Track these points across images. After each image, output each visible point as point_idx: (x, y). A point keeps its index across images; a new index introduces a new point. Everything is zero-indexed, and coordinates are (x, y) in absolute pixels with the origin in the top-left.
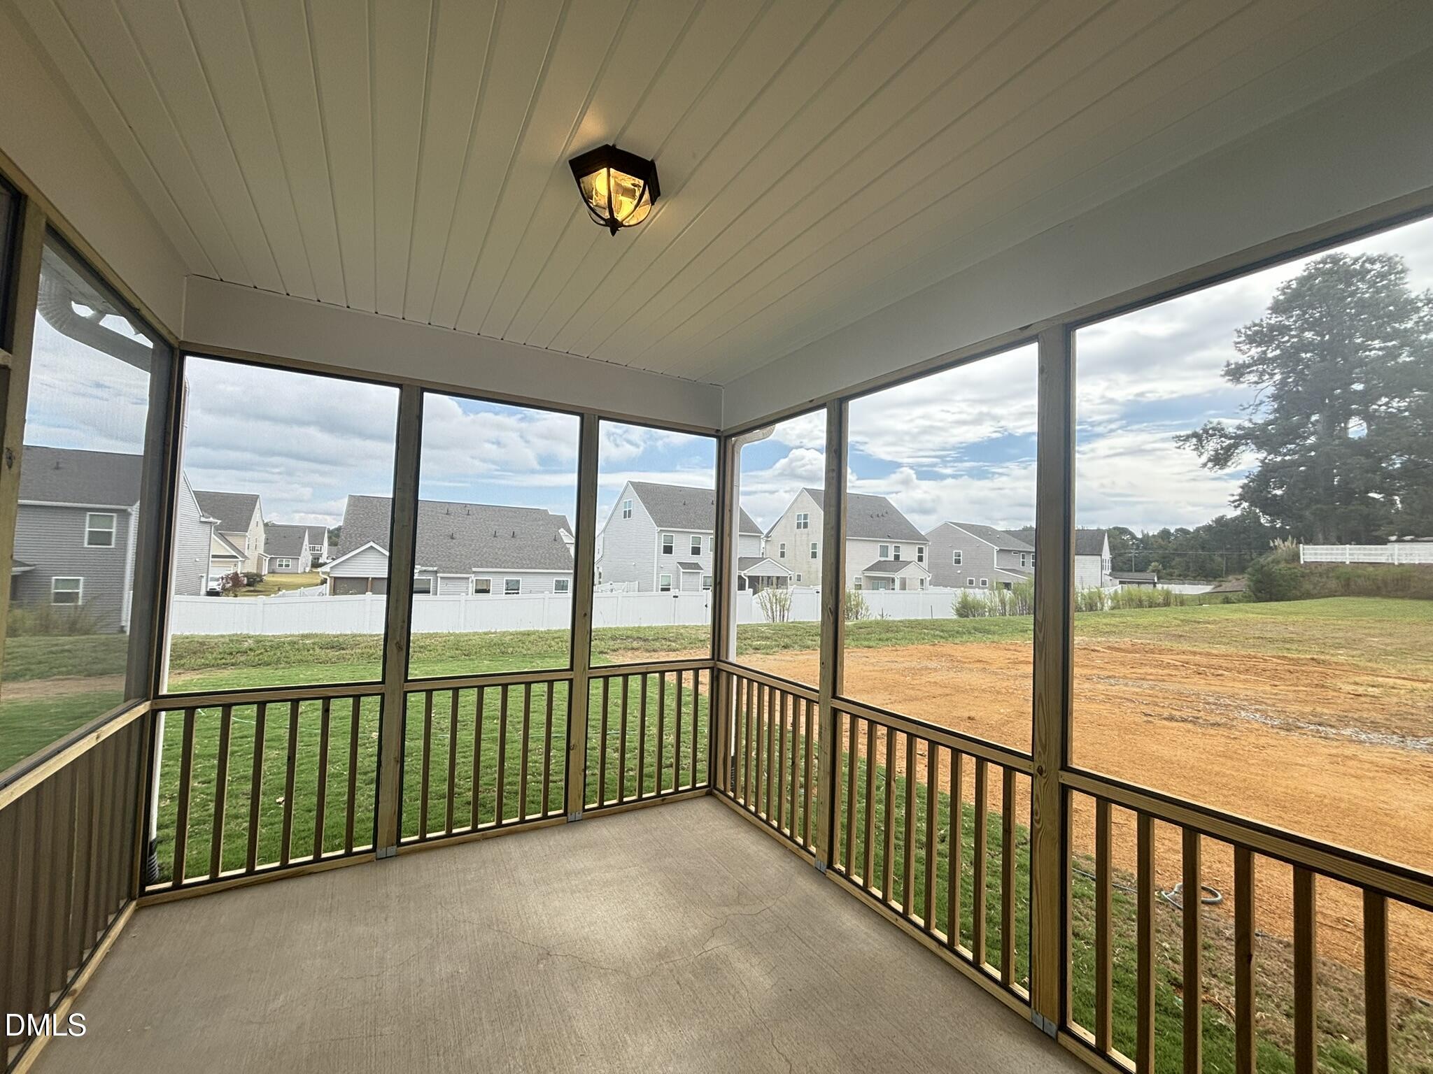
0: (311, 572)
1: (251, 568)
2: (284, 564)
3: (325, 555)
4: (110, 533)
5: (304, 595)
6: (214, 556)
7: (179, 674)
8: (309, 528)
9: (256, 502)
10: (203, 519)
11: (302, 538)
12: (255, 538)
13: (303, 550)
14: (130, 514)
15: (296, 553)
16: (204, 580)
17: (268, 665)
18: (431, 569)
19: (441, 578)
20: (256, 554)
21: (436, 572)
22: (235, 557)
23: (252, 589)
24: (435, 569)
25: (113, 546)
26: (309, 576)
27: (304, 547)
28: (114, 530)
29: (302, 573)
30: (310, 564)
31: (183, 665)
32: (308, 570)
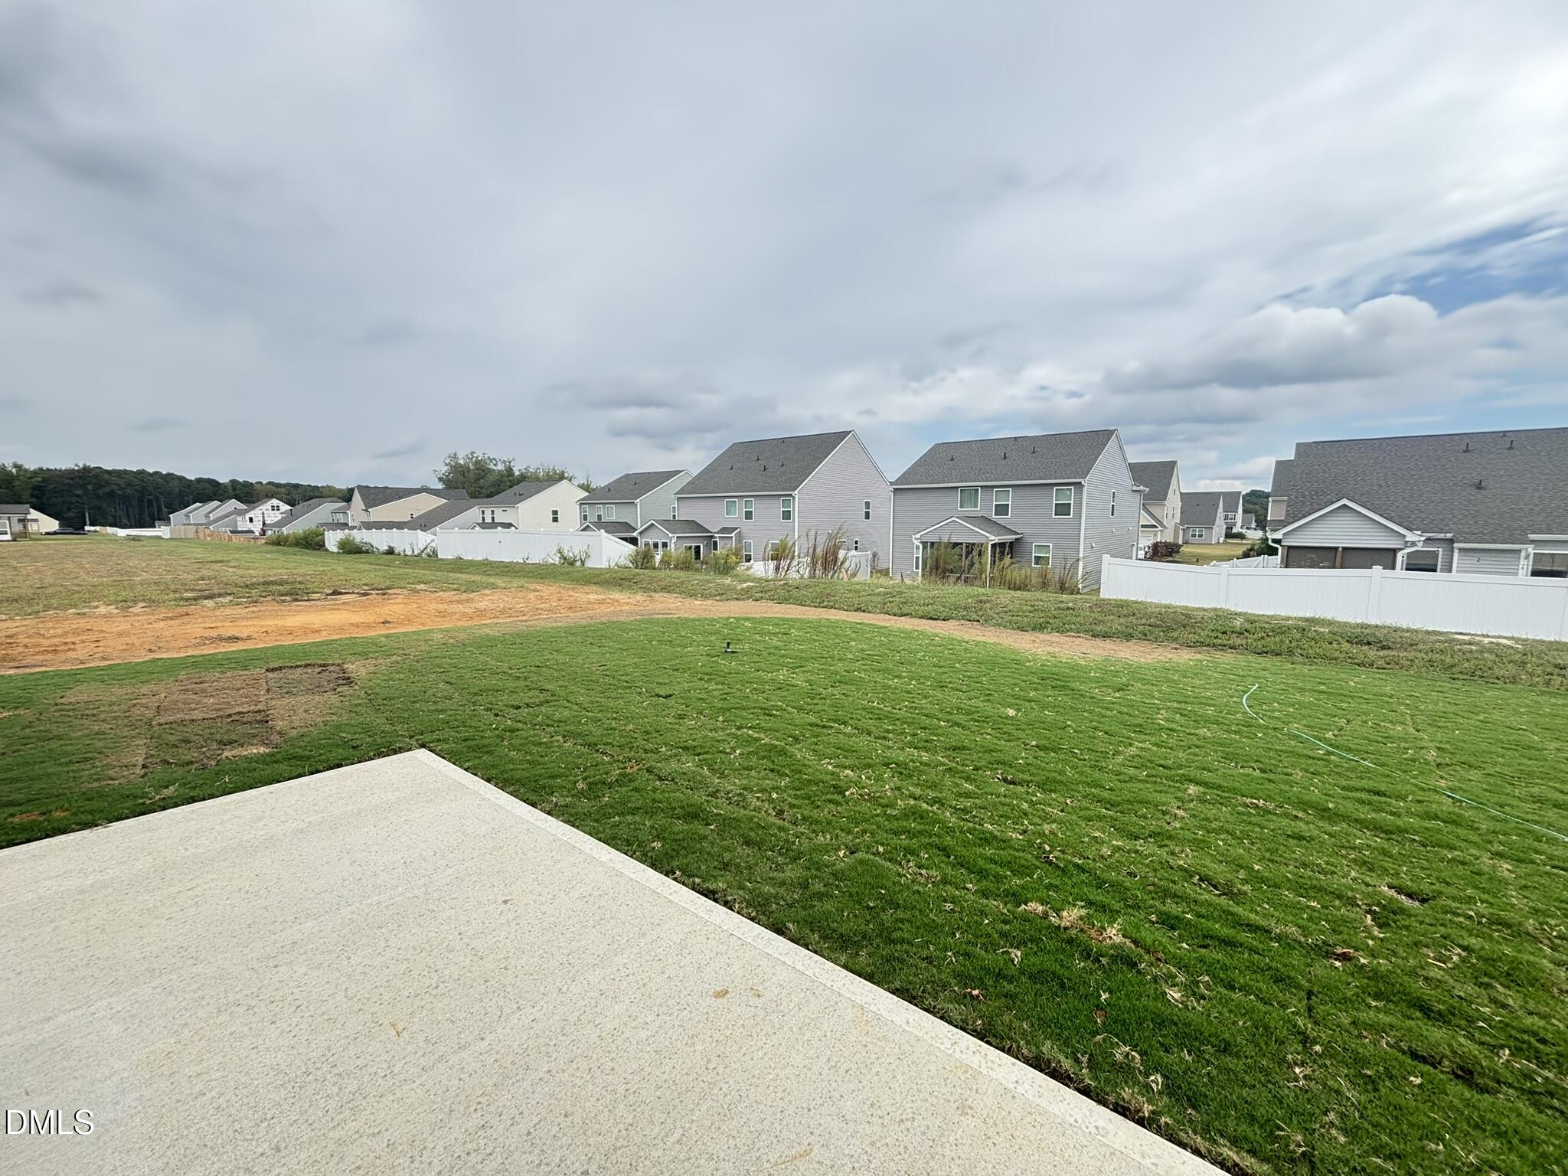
0: (1225, 543)
1: (1167, 537)
2: (1197, 533)
3: (1239, 524)
4: (1070, 504)
5: (1237, 566)
6: (1143, 526)
7: (1176, 649)
8: (1224, 493)
9: (1173, 469)
10: (1135, 488)
11: (1216, 506)
12: (1172, 507)
13: (1218, 518)
14: (1083, 486)
15: (1210, 524)
16: (1135, 548)
17: (1277, 655)
18: (1442, 536)
19: (1460, 549)
20: (1173, 524)
21: (1451, 541)
22: (1155, 527)
23: (1171, 559)
24: (1449, 535)
25: (1071, 517)
26: (1223, 547)
27: (1218, 514)
28: (1072, 502)
29: (1216, 544)
30: (1223, 535)
31: (1176, 639)
32: (1222, 540)
